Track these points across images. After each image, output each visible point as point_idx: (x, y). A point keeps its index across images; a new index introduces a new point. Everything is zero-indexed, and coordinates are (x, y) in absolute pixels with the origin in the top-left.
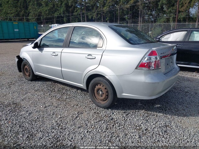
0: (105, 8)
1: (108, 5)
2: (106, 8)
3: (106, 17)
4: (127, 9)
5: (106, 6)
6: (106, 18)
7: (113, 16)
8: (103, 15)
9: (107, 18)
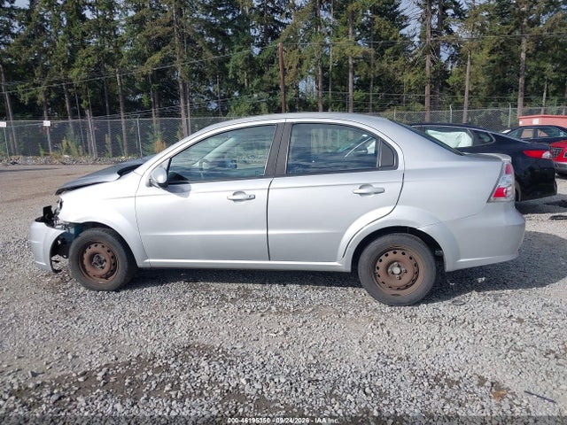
0: (76, 71)
1: (83, 65)
2: (80, 73)
3: (82, 97)
4: (145, 76)
5: (78, 67)
6: (81, 101)
7: (103, 97)
8: (69, 93)
9: (84, 101)
